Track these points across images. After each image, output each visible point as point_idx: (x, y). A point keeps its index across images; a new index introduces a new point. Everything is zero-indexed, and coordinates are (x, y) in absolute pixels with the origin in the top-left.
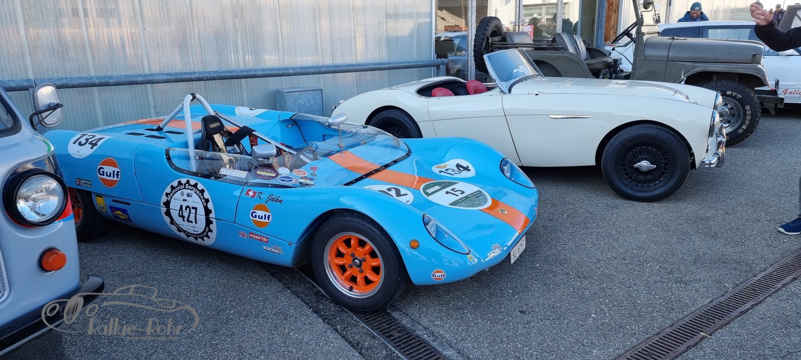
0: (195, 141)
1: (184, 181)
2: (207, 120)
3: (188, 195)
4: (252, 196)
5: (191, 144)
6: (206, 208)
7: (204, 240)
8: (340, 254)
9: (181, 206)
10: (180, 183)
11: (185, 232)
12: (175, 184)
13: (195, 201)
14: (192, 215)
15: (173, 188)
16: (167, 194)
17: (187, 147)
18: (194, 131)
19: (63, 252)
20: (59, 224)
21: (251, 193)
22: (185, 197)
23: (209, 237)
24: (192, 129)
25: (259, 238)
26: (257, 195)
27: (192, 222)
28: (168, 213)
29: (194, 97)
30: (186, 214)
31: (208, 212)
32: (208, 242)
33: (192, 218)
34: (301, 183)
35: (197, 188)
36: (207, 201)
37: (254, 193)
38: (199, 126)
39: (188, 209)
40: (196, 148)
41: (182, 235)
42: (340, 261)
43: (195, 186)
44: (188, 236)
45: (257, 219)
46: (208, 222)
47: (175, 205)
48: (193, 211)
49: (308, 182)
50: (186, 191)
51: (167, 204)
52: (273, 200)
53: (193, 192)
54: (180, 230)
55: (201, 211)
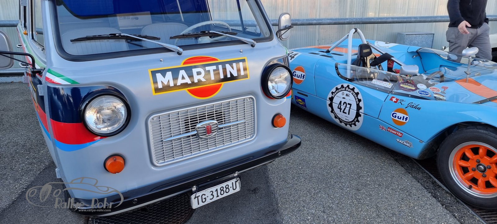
1: (345, 85)
2: (362, 47)
3: (347, 95)
4: (395, 102)
5: (349, 62)
6: (358, 105)
7: (351, 127)
9: (341, 102)
10: (342, 86)
12: (339, 87)
13: (351, 99)
14: (347, 109)
15: (337, 89)
16: (332, 93)
18: (353, 53)
20: (285, 99)
21: (394, 100)
22: (345, 96)
23: (355, 125)
25: (395, 132)
26: (399, 101)
27: (346, 113)
28: (331, 105)
29: (356, 31)
30: (343, 107)
31: (359, 108)
32: (354, 128)
33: (347, 111)
34: (435, 97)
35: (354, 91)
36: (360, 100)
37: (397, 100)
39: (345, 104)
40: (353, 64)
41: (337, 121)
42: (463, 163)
43: (353, 89)
44: (341, 122)
45: (396, 119)
46: (358, 115)
47: (336, 101)
48: (348, 106)
49: (441, 97)
50: (346, 92)
51: (331, 99)
52: (412, 107)
54: (336, 117)
55: (354, 107)
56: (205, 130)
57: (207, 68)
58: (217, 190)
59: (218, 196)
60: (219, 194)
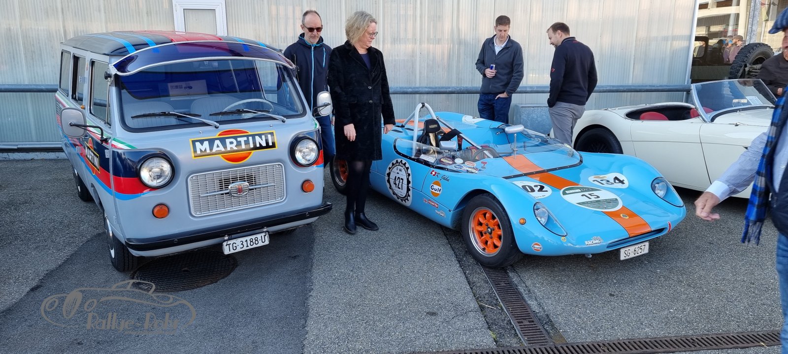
0: (418, 136)
1: (399, 160)
2: (429, 122)
3: (400, 170)
4: (434, 175)
5: (415, 138)
6: (408, 179)
7: (406, 202)
8: (480, 224)
9: (396, 177)
10: (397, 161)
11: (396, 195)
12: (394, 162)
13: (403, 174)
14: (400, 184)
15: (393, 164)
16: (390, 168)
17: (412, 140)
18: (419, 129)
19: (314, 183)
20: (314, 167)
21: (434, 173)
22: (398, 171)
23: (408, 200)
24: (418, 128)
25: (433, 204)
26: (437, 174)
27: (400, 188)
28: (389, 181)
29: (423, 106)
30: (397, 182)
31: (409, 182)
32: (408, 204)
33: (400, 186)
34: (467, 171)
35: (405, 166)
36: (409, 175)
37: (436, 173)
38: (422, 126)
39: (399, 179)
40: (417, 141)
41: (395, 197)
42: (480, 228)
43: (405, 164)
44: (398, 198)
45: (434, 191)
46: (408, 190)
47: (392, 176)
48: (401, 181)
49: (473, 171)
50: (399, 167)
51: (389, 174)
52: (444, 178)
53: (402, 168)
54: (394, 193)
55: (405, 182)
56: (237, 189)
57: (239, 139)
58: (246, 241)
59: (247, 246)
60: (249, 245)
